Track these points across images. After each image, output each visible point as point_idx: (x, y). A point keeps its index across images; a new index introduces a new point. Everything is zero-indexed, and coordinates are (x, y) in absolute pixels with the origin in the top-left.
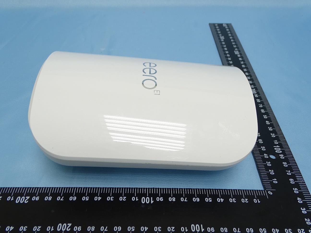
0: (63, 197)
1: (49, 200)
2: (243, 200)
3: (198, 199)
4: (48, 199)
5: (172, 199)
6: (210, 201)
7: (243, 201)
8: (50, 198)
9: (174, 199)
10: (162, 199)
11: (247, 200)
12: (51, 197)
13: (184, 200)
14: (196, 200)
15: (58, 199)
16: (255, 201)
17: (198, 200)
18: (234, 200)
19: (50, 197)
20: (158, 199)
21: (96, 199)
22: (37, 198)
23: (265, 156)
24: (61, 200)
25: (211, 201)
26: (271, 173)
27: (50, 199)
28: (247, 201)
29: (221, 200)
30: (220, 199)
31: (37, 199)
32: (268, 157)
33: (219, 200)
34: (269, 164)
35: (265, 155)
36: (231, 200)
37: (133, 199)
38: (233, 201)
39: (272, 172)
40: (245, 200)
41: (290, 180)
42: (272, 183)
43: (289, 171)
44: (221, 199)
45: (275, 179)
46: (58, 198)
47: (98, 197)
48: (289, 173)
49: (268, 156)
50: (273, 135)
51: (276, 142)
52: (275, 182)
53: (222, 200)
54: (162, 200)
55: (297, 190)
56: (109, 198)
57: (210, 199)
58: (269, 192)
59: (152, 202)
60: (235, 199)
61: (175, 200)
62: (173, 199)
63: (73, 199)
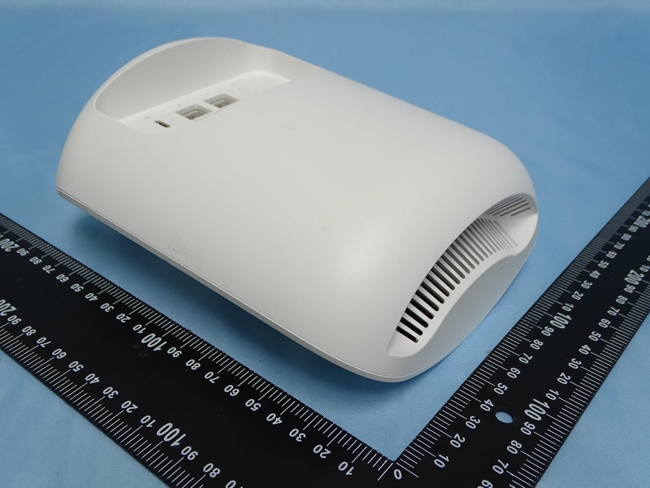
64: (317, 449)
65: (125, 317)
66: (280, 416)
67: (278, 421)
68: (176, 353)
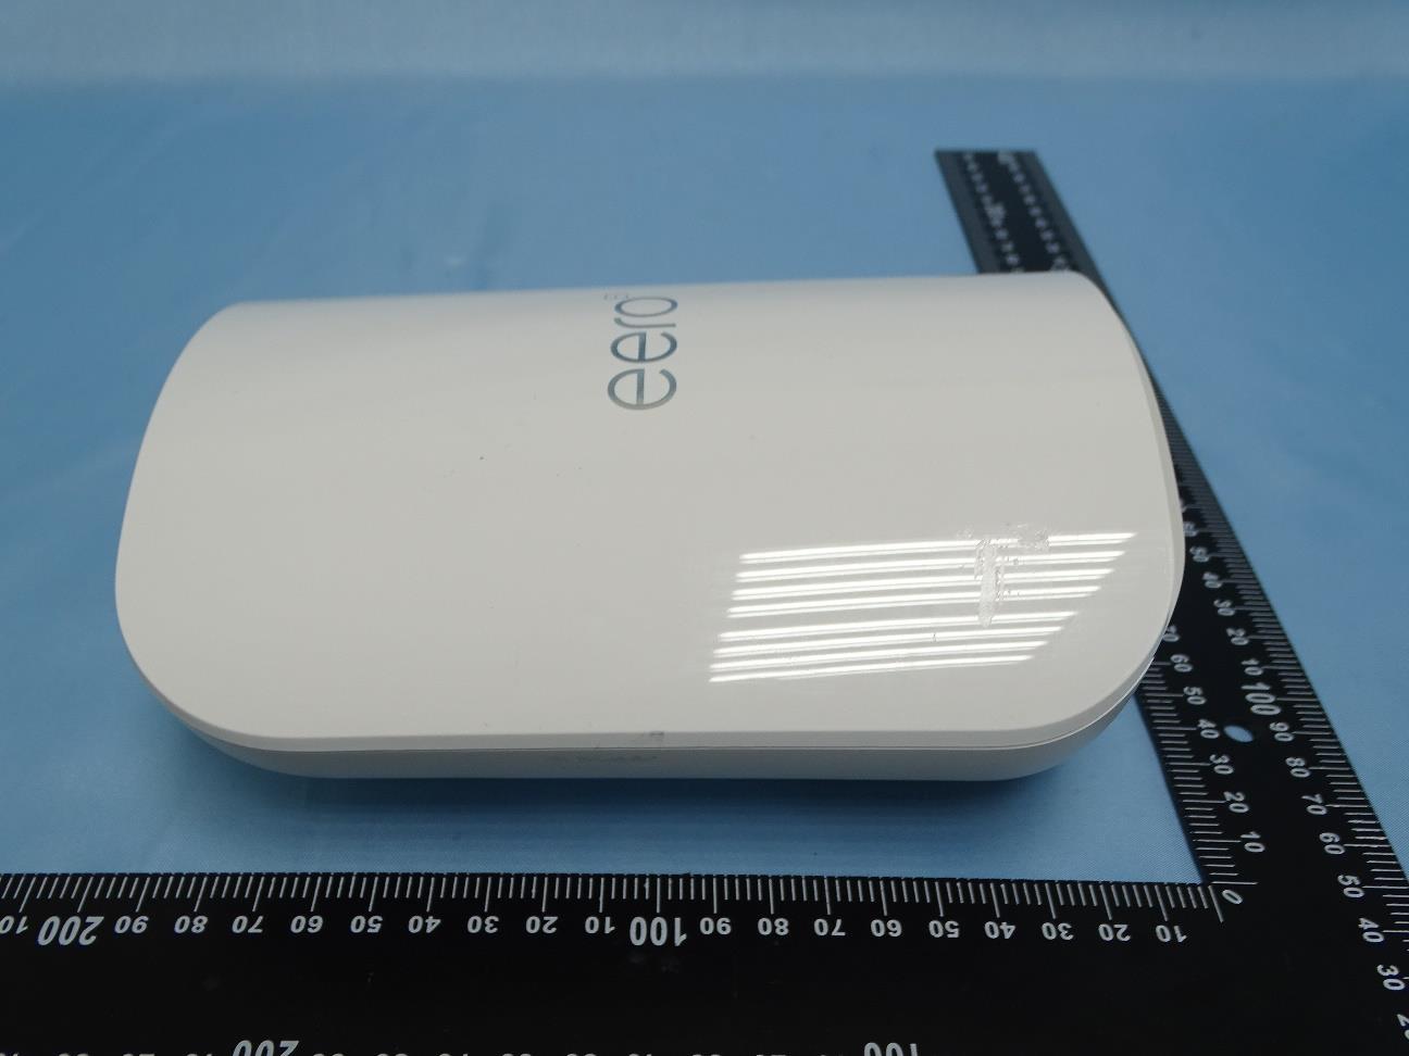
0: (261, 918)
1: (194, 930)
2: (1105, 929)
3: (894, 925)
4: (192, 925)
5: (774, 928)
6: (950, 936)
7: (1105, 932)
8: (200, 921)
9: (781, 924)
10: (724, 927)
11: (1124, 927)
12: (205, 919)
13: (831, 928)
14: (887, 930)
15: (239, 927)
16: (1163, 933)
17: (896, 929)
18: (1065, 928)
19: (200, 917)
20: (706, 926)
21: (415, 925)
22: (140, 925)
23: (1201, 729)
24: (252, 930)
25: (956, 935)
26: (1232, 806)
27: (198, 928)
28: (1124, 935)
29: (1001, 932)
30: (999, 924)
31: (140, 927)
32: (1216, 735)
33: (992, 930)
34: (1222, 766)
35: (1203, 723)
36: (1049, 931)
37: (591, 925)
38: (1059, 933)
39: (1238, 803)
40: (1116, 931)
41: (1322, 836)
42: (1238, 852)
43: (1318, 798)
44: (1004, 926)
45: (1254, 835)
46: (239, 925)
47: (425, 917)
48: (1318, 808)
49: (1219, 728)
50: (1239, 638)
51: (1252, 668)
52: (1254, 845)
53: (1009, 930)
54: (724, 929)
55: (1357, 883)
56: (475, 922)
57: (952, 927)
58: (1225, 892)
59: (679, 939)
60: (1069, 926)
61: (786, 932)
62: (780, 927)
63: (307, 926)
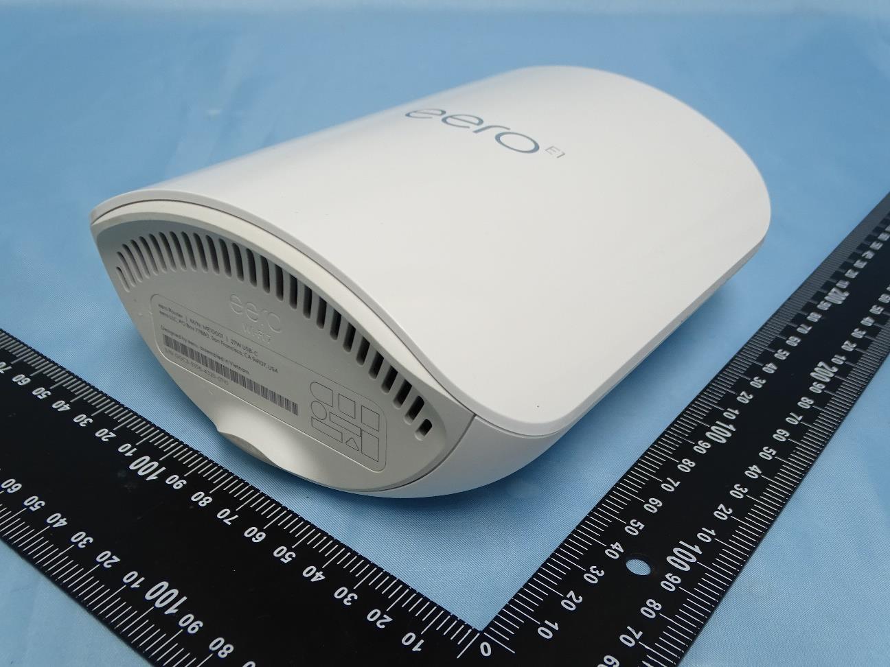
64: (373, 615)
65: (108, 434)
66: (322, 570)
67: (319, 577)
68: (179, 483)
